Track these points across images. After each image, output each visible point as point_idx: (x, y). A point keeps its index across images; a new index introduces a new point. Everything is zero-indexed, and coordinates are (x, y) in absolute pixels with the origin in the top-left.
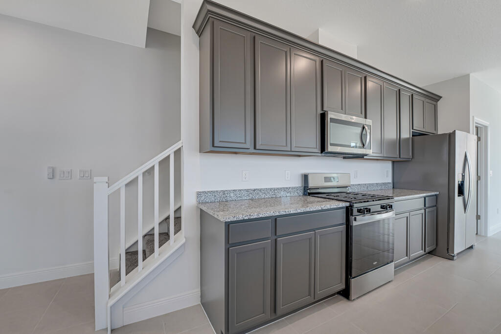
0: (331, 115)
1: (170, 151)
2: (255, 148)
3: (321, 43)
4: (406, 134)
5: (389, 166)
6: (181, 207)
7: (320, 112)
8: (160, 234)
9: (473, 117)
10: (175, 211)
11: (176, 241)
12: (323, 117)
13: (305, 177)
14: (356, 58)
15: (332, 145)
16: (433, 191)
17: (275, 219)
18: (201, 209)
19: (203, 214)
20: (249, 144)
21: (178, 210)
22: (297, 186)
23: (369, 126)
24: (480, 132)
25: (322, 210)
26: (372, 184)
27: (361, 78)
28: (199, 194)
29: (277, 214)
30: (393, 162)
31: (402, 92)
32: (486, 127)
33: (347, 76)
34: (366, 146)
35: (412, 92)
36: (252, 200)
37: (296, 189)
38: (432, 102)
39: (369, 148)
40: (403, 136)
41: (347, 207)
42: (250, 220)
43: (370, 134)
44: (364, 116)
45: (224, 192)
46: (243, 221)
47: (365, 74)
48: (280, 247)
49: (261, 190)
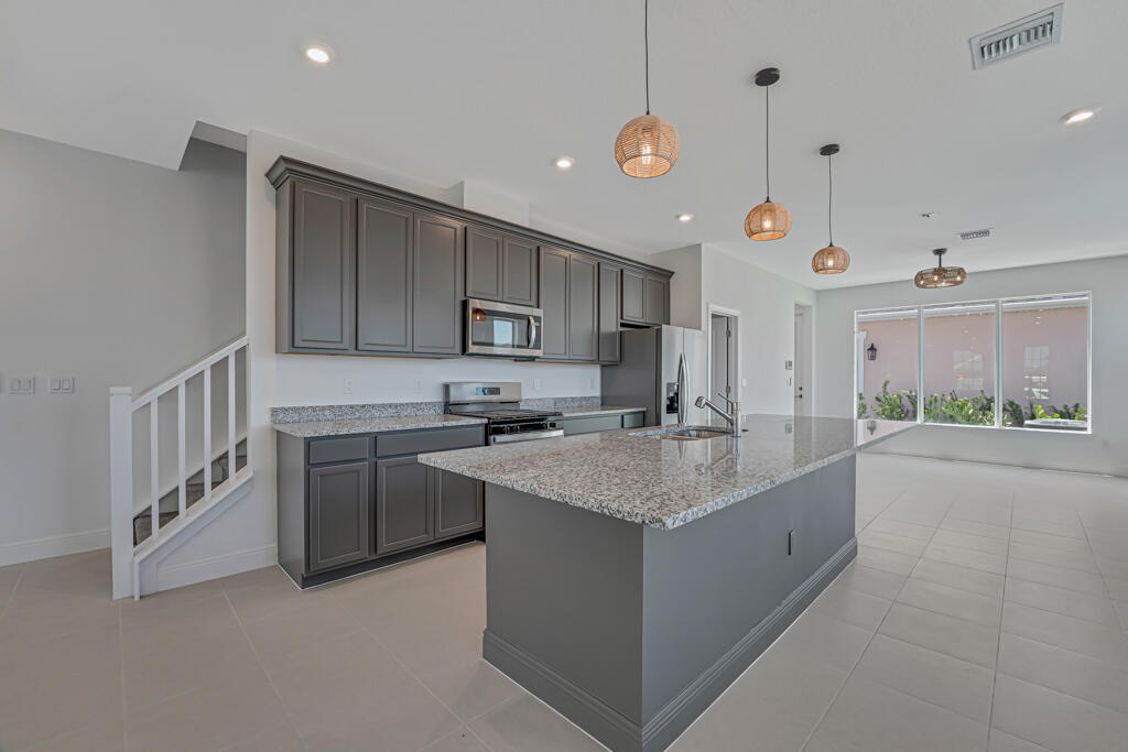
0: (474, 304)
1: (229, 351)
2: (357, 348)
3: (467, 207)
4: (610, 325)
5: (595, 373)
6: (246, 440)
7: (462, 298)
9: (708, 305)
10: (238, 446)
11: (239, 478)
12: (465, 304)
13: (447, 387)
15: (474, 344)
16: (638, 407)
17: (375, 437)
18: (278, 432)
19: (280, 437)
20: (348, 343)
21: (242, 445)
22: (435, 400)
23: (538, 319)
24: (724, 327)
25: (457, 427)
26: (565, 399)
27: (531, 250)
28: (275, 412)
29: (377, 430)
30: (603, 366)
31: (601, 266)
32: (736, 317)
33: (507, 247)
34: (532, 344)
35: (622, 266)
36: (359, 418)
37: (433, 404)
38: (660, 279)
39: (537, 346)
40: (603, 329)
41: (486, 425)
42: (337, 437)
43: (538, 328)
44: (534, 302)
45: (314, 409)
46: (329, 437)
47: (539, 243)
48: (382, 471)
49: (373, 406)
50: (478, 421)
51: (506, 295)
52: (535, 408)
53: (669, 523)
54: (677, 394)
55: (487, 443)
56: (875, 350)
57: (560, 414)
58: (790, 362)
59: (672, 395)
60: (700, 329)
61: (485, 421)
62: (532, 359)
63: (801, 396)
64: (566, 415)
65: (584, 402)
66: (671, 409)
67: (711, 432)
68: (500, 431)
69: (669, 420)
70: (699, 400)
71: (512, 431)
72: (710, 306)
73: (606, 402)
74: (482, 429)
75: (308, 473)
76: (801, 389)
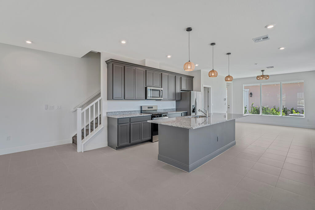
0: (148, 88)
1: (98, 100)
3: (146, 66)
4: (178, 91)
5: (175, 102)
7: (145, 86)
8: (86, 130)
11: (100, 127)
12: (146, 88)
13: (141, 107)
14: (159, 69)
16: (185, 111)
17: (130, 118)
19: (108, 118)
20: (123, 98)
23: (162, 91)
24: (207, 90)
25: (143, 116)
27: (160, 74)
28: (107, 113)
30: (176, 101)
31: (176, 77)
32: (210, 88)
33: (155, 74)
34: (160, 97)
35: (181, 76)
36: (123, 114)
37: (138, 111)
38: (190, 79)
39: (162, 97)
40: (176, 92)
41: (152, 116)
42: (123, 118)
43: (162, 93)
44: (161, 87)
45: (115, 112)
46: (122, 118)
47: (162, 72)
48: (132, 126)
49: (126, 111)
50: (150, 115)
51: (155, 85)
52: (160, 112)
53: (193, 128)
54: (195, 108)
55: (152, 119)
56: (252, 94)
57: (167, 113)
58: (225, 99)
59: (194, 108)
60: (201, 91)
61: (152, 115)
62: (160, 100)
63: (229, 108)
64: (169, 113)
65: (172, 110)
66: (193, 111)
67: (202, 117)
68: (155, 117)
69: (193, 114)
70: (199, 110)
71: (158, 117)
72: (203, 85)
73: (177, 110)
74: (151, 116)
75: (118, 126)
76: (229, 106)
